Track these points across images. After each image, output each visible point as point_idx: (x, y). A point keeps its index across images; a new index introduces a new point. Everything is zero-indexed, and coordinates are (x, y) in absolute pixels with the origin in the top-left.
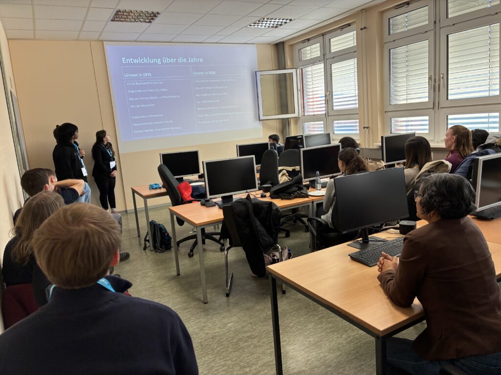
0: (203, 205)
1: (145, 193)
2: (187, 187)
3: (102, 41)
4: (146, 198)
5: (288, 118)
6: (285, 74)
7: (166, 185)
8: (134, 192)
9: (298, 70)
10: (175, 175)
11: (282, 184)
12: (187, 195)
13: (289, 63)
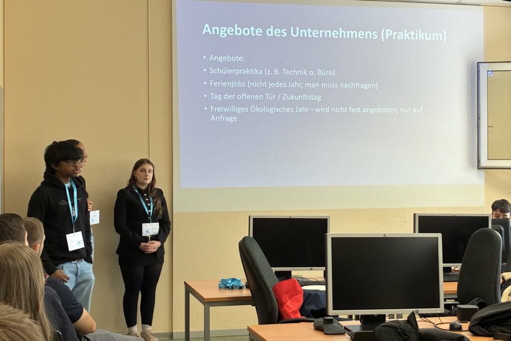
0: (318, 329)
1: (207, 295)
2: (293, 292)
4: (209, 303)
7: (252, 284)
8: (189, 290)
10: (273, 265)
11: (505, 303)
12: (292, 306)
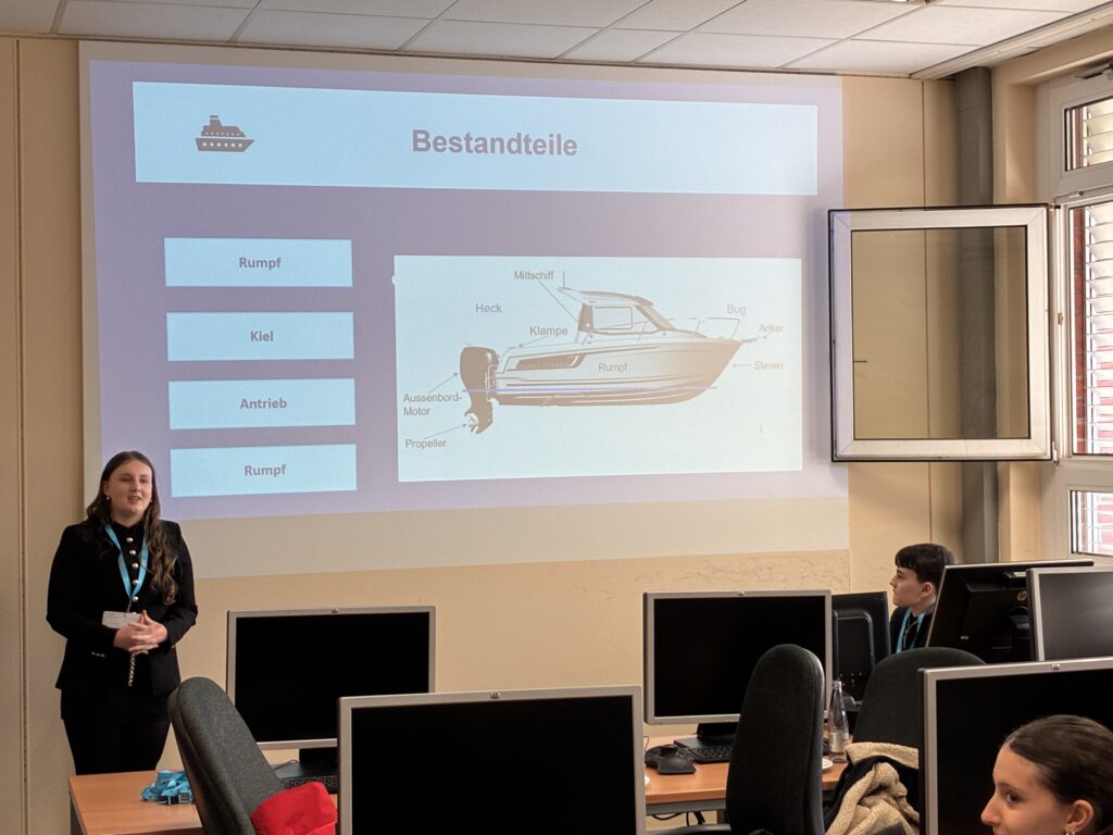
3: (74, 40)
5: (995, 461)
6: (988, 231)
9: (1060, 214)
13: (1009, 175)
